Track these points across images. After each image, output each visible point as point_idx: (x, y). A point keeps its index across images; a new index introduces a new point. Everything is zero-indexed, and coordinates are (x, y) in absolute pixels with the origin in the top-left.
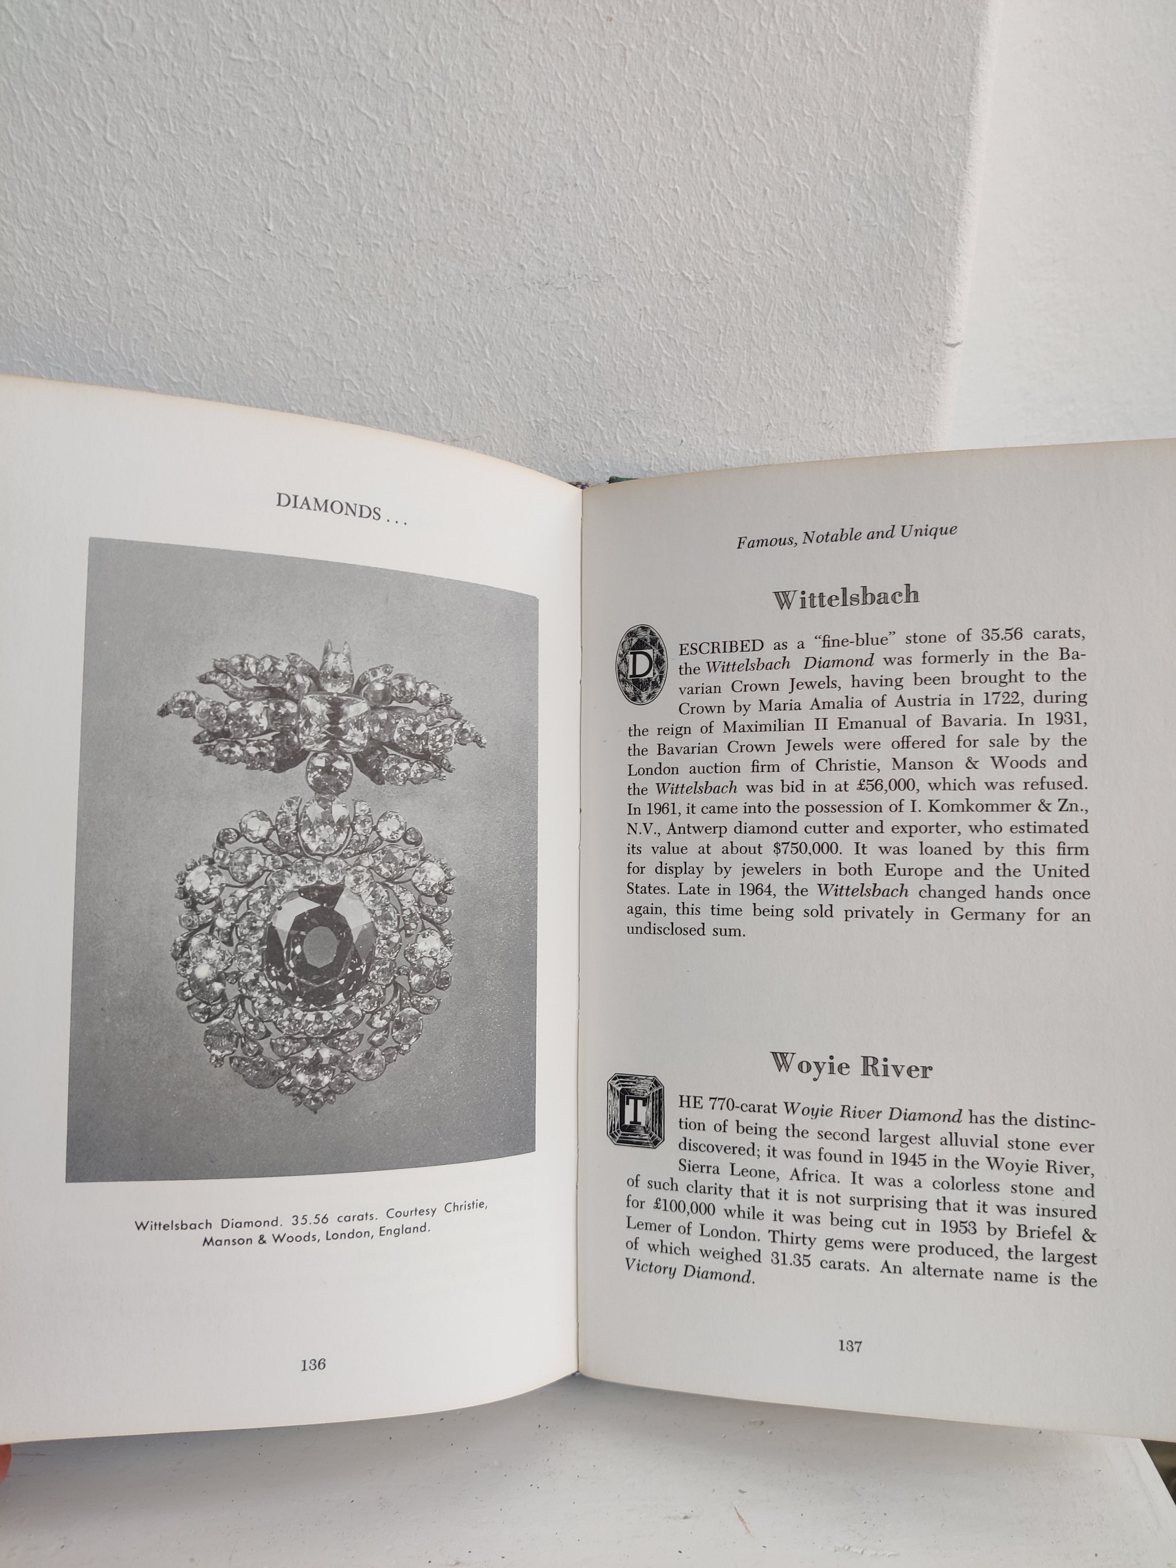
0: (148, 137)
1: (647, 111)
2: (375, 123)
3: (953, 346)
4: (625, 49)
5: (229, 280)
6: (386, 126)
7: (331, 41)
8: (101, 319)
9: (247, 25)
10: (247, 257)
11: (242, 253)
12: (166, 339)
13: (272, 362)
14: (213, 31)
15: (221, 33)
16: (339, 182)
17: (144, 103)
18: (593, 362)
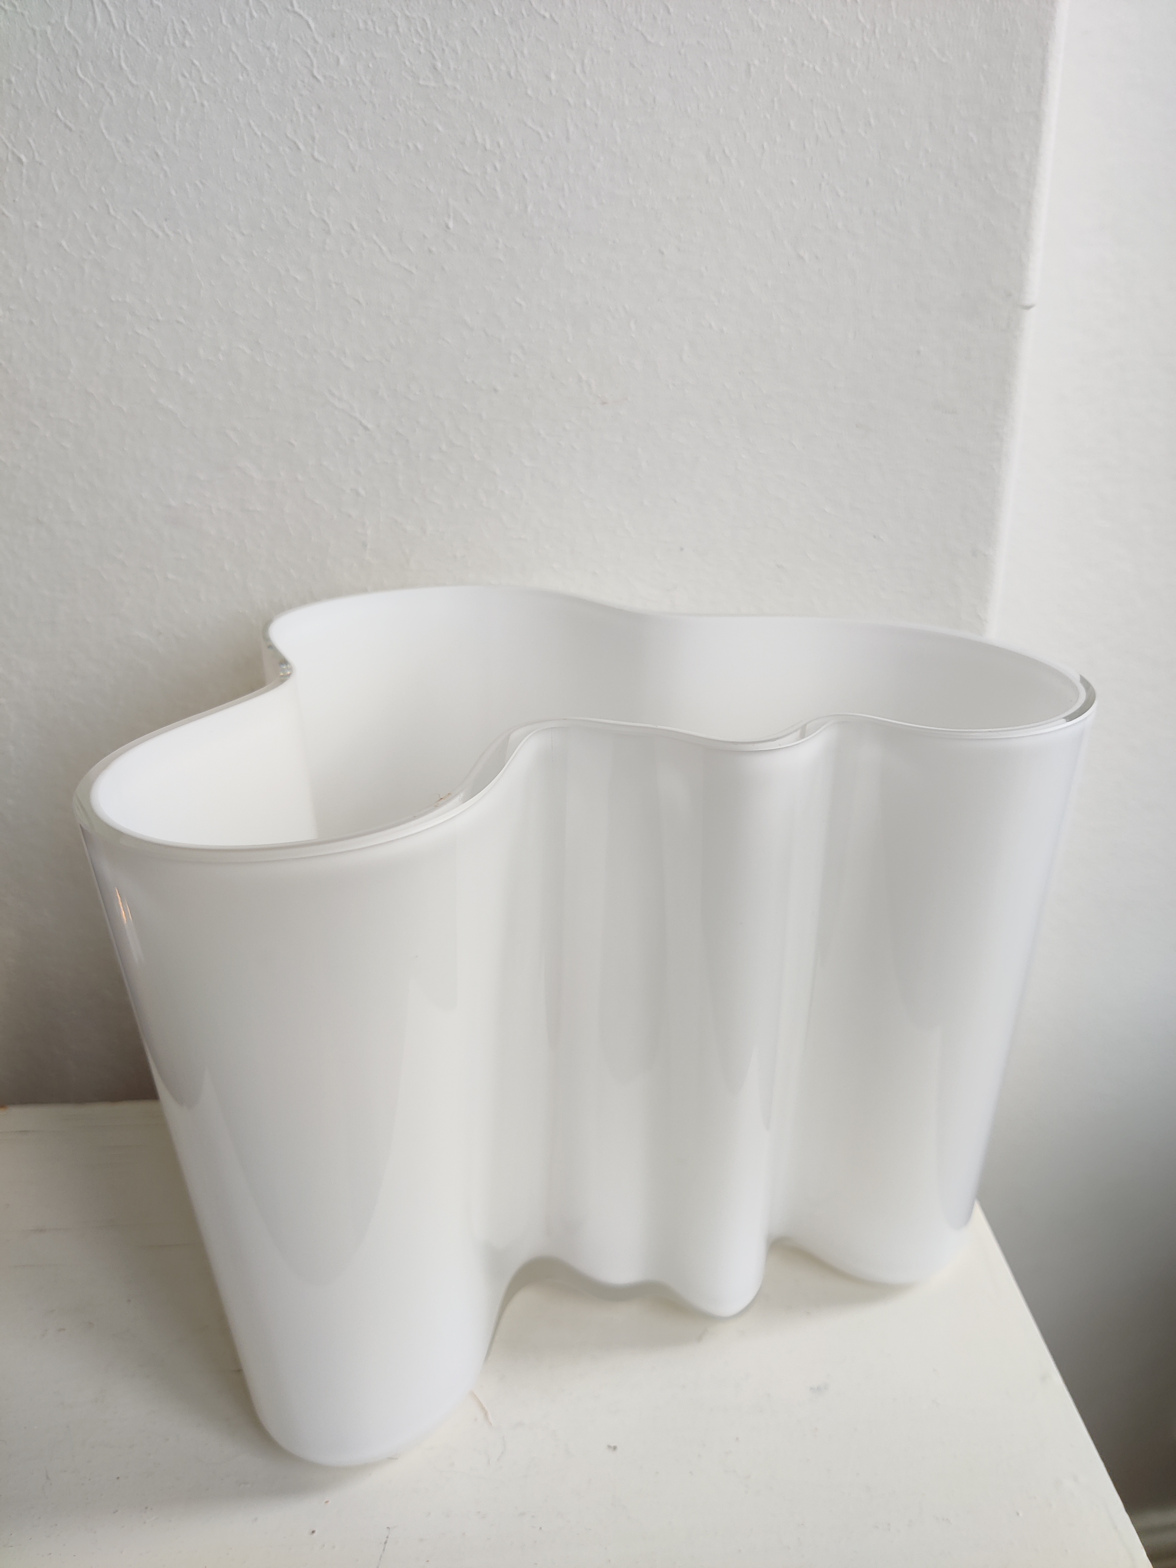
0: (349, 153)
1: (768, 116)
2: (539, 134)
3: (1028, 308)
5: (414, 272)
6: (548, 137)
7: (503, 68)
8: (307, 308)
9: (434, 57)
10: (431, 251)
11: (426, 249)
12: (361, 324)
13: (450, 341)
14: (405, 63)
15: (411, 63)
16: (508, 185)
17: (346, 126)
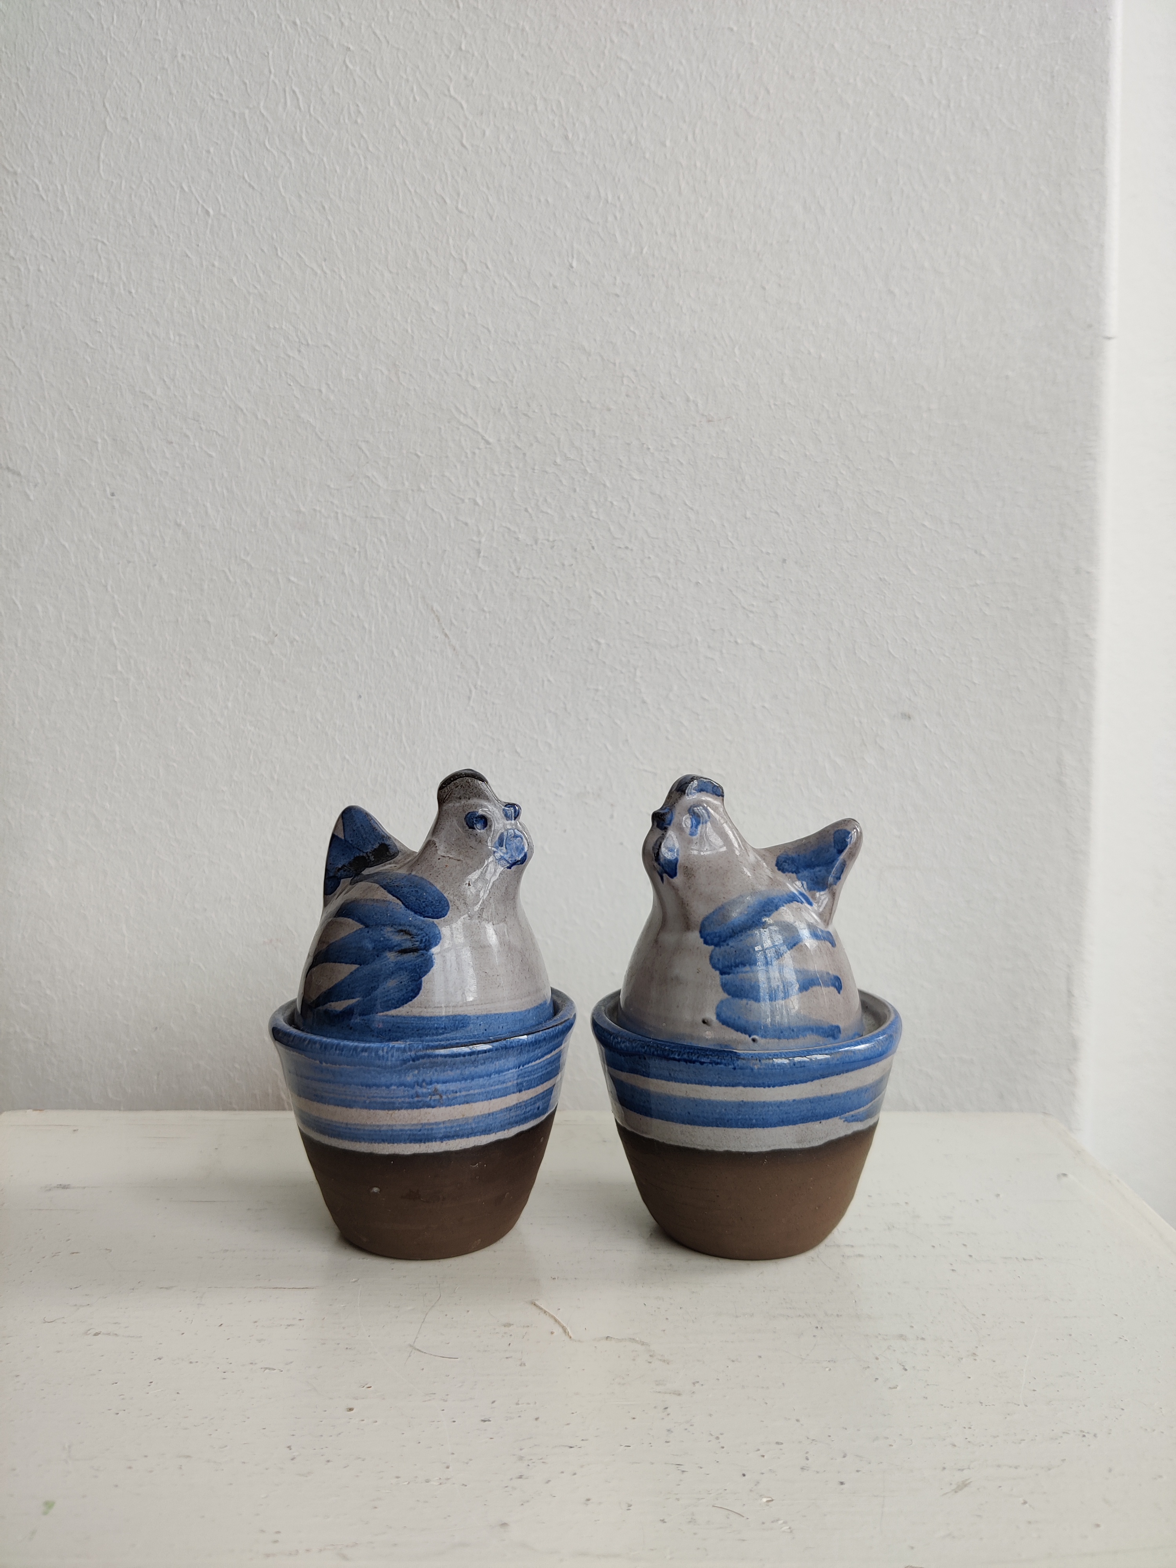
0: (489, 205)
2: (654, 189)
3: (1109, 338)
4: (839, 134)
5: (540, 304)
6: (662, 191)
8: (441, 335)
9: (566, 129)
10: (555, 287)
11: (551, 285)
12: (489, 349)
13: (568, 364)
16: (627, 232)
17: (487, 183)
18: (820, 357)
